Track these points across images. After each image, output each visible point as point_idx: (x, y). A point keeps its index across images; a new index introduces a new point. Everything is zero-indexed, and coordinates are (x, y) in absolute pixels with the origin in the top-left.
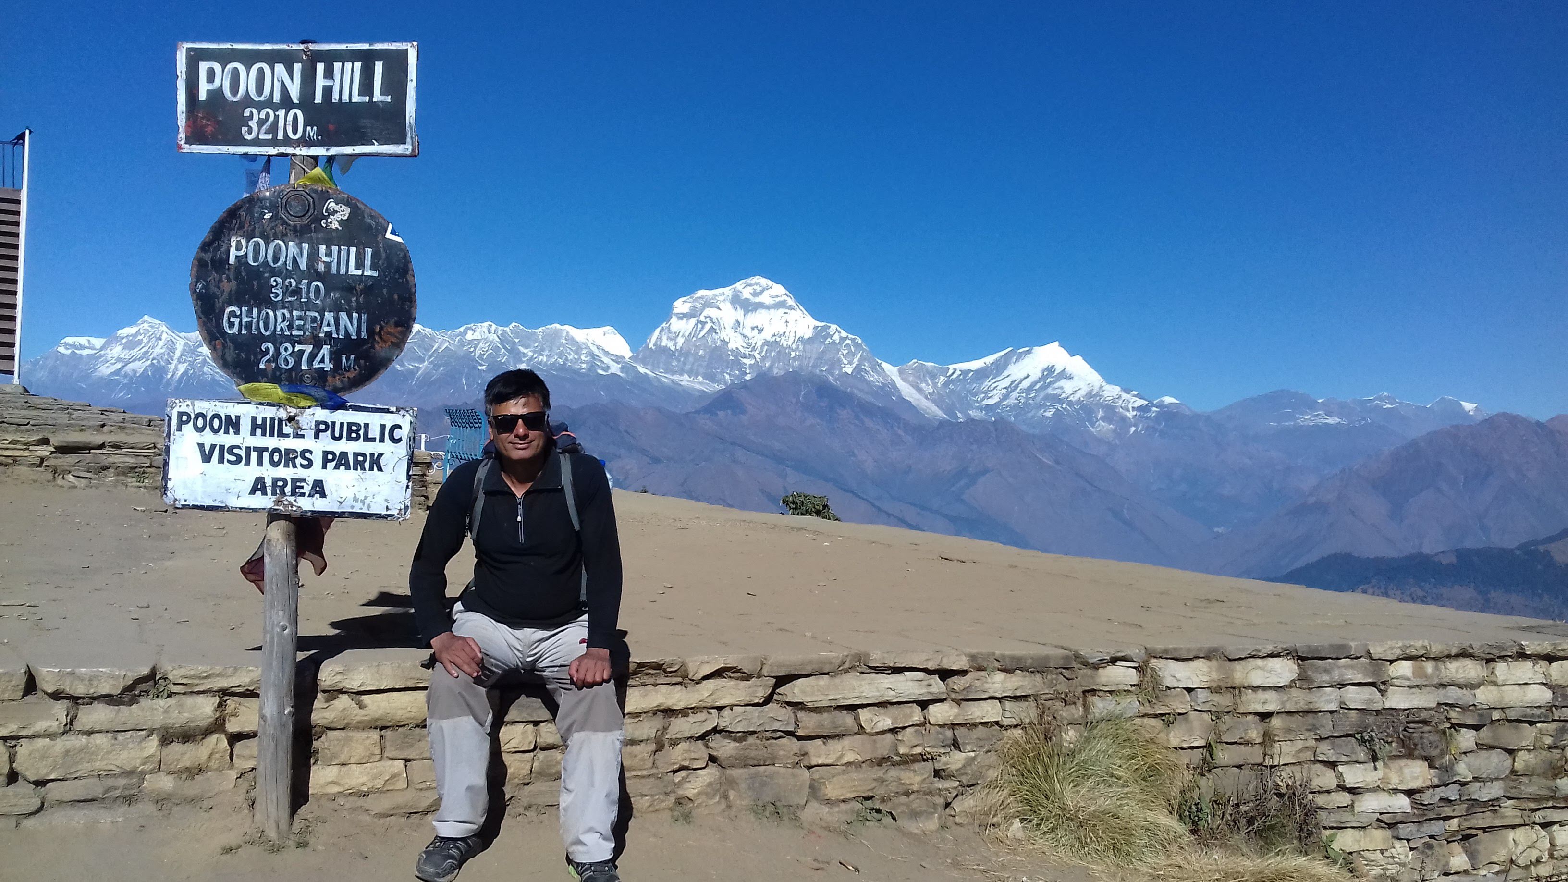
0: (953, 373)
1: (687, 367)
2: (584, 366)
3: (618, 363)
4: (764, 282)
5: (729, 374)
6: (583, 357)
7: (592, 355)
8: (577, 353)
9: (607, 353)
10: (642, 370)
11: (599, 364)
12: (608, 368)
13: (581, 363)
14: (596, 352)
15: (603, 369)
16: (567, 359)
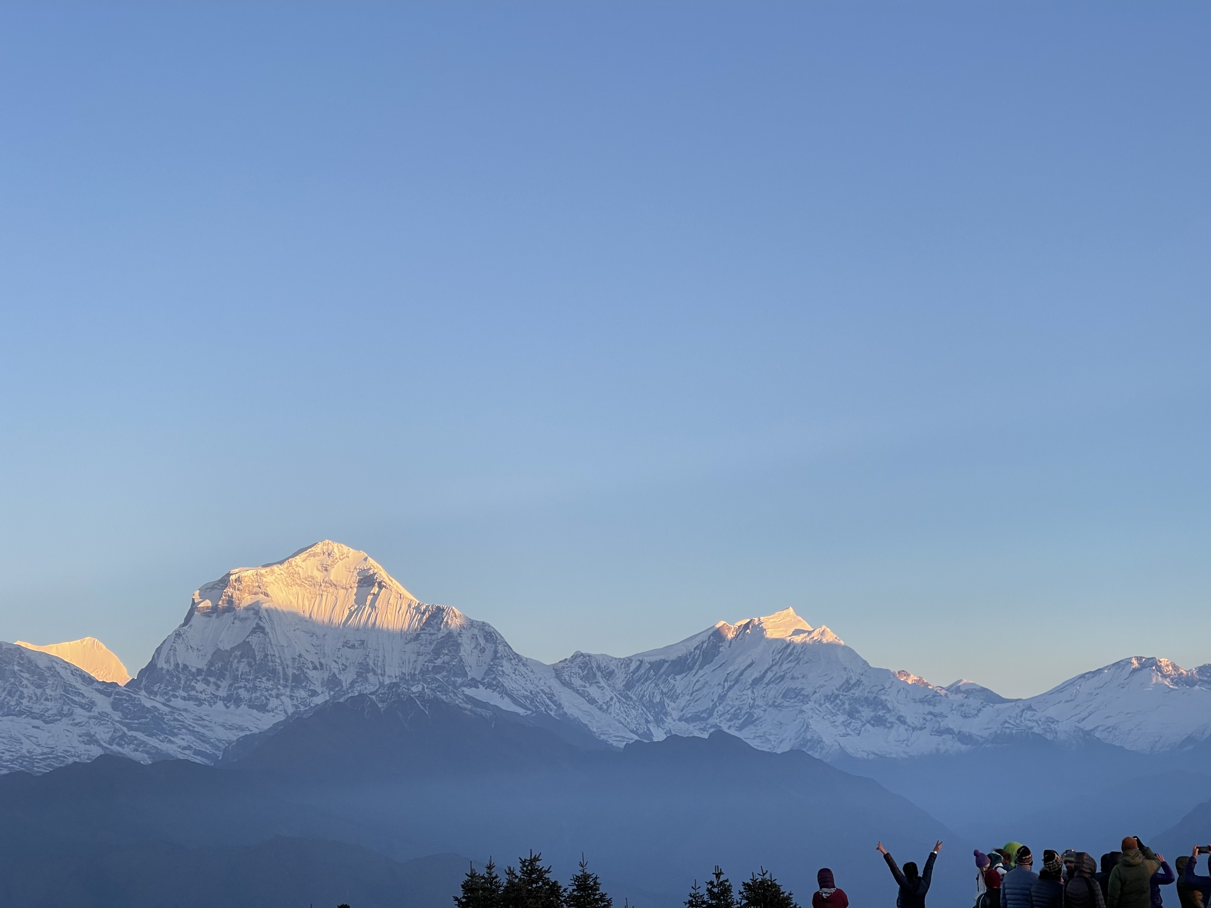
0: (638, 668)
1: (222, 693)
2: (50, 704)
3: (109, 695)
4: (337, 548)
5: (291, 697)
6: (48, 691)
7: (67, 688)
8: (39, 686)
9: (89, 680)
10: (148, 704)
11: (76, 699)
12: (93, 704)
13: (47, 699)
14: (71, 680)
15: (82, 706)
16: (22, 697)
